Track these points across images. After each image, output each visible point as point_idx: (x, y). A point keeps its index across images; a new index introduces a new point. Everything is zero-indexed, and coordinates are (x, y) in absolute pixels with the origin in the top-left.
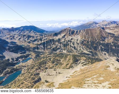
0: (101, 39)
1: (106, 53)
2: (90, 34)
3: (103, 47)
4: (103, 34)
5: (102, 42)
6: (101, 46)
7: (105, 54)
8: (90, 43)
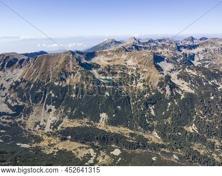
0: (57, 78)
1: (53, 108)
2: (42, 66)
3: (53, 95)
4: (69, 66)
5: (56, 84)
6: (51, 92)
7: (50, 110)
8: (32, 86)
